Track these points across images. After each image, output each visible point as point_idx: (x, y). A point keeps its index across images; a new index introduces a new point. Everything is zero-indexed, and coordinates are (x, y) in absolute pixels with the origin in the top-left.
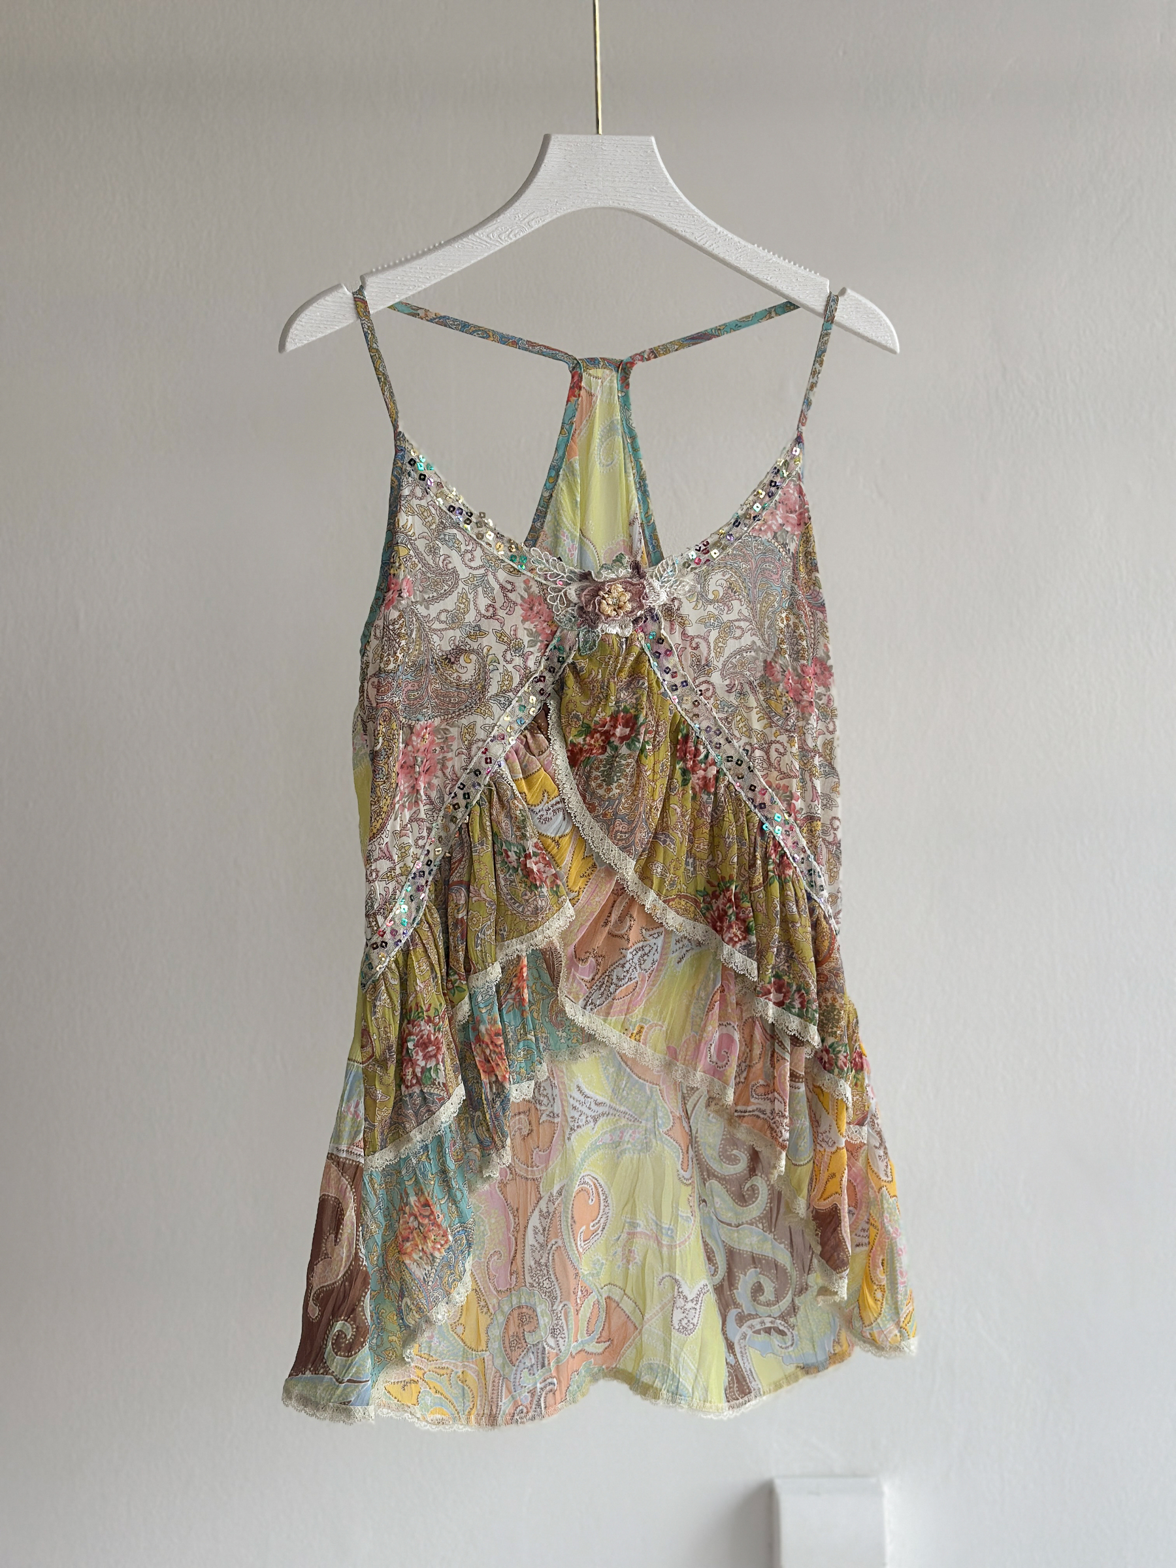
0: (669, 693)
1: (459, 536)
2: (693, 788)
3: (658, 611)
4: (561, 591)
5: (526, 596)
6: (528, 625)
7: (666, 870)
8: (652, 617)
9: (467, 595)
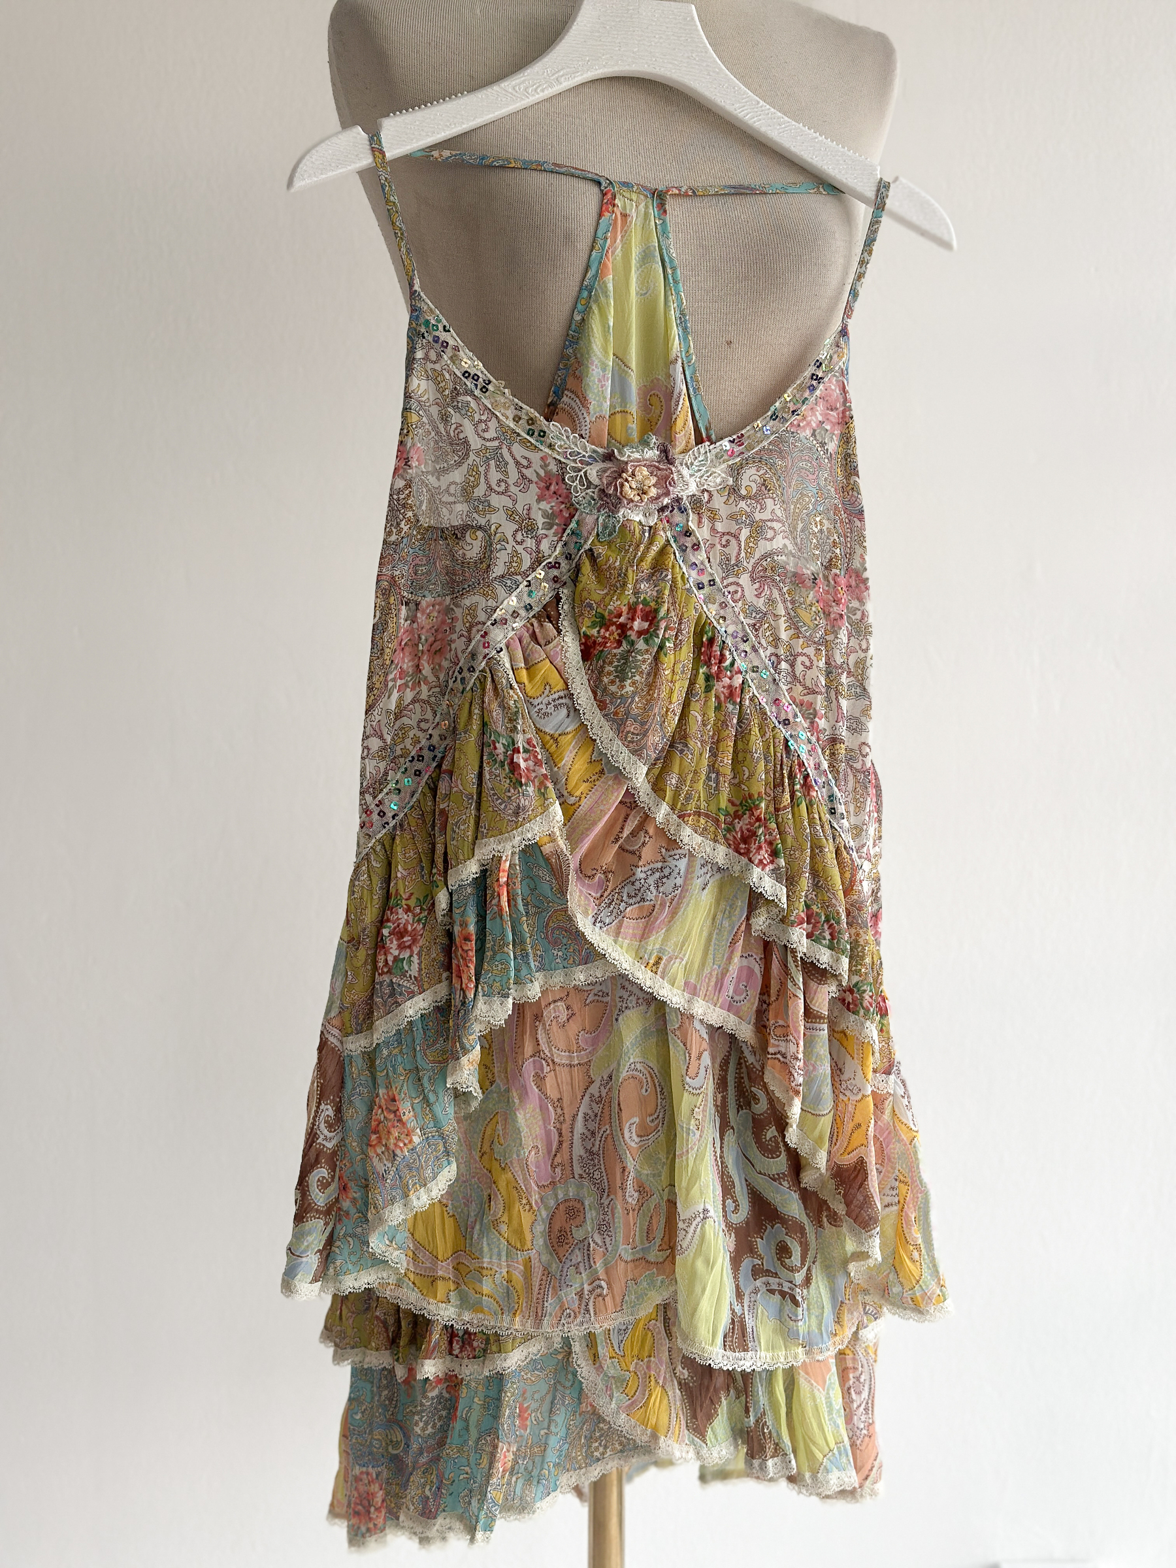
0: (695, 591)
1: (473, 404)
2: (717, 697)
3: (685, 501)
4: (580, 471)
5: (542, 473)
6: (544, 505)
7: (682, 779)
8: (680, 509)
9: (477, 468)
